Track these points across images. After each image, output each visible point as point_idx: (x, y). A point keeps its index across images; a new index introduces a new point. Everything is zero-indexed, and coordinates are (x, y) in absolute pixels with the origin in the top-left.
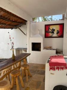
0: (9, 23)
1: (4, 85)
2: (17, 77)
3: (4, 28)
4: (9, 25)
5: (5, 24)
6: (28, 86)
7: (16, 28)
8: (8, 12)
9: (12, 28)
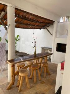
0: (37, 24)
1: (23, 72)
2: (35, 70)
3: (34, 29)
4: (38, 26)
5: (34, 25)
6: (44, 81)
7: (44, 28)
8: (35, 16)
9: (40, 29)
